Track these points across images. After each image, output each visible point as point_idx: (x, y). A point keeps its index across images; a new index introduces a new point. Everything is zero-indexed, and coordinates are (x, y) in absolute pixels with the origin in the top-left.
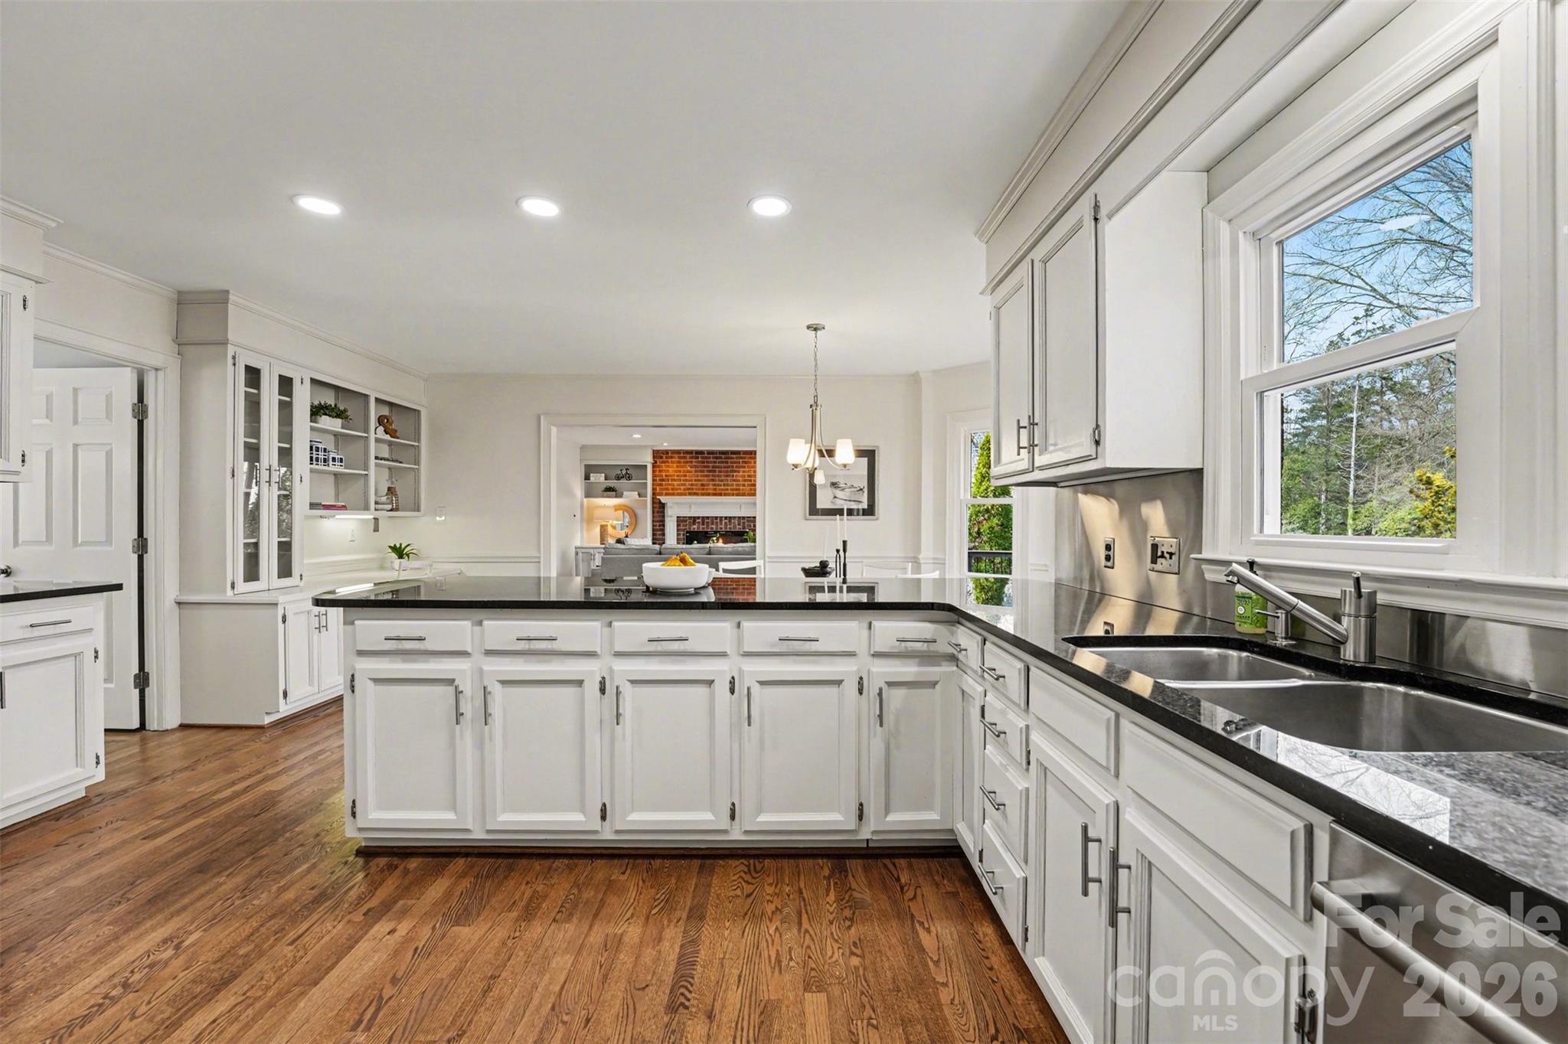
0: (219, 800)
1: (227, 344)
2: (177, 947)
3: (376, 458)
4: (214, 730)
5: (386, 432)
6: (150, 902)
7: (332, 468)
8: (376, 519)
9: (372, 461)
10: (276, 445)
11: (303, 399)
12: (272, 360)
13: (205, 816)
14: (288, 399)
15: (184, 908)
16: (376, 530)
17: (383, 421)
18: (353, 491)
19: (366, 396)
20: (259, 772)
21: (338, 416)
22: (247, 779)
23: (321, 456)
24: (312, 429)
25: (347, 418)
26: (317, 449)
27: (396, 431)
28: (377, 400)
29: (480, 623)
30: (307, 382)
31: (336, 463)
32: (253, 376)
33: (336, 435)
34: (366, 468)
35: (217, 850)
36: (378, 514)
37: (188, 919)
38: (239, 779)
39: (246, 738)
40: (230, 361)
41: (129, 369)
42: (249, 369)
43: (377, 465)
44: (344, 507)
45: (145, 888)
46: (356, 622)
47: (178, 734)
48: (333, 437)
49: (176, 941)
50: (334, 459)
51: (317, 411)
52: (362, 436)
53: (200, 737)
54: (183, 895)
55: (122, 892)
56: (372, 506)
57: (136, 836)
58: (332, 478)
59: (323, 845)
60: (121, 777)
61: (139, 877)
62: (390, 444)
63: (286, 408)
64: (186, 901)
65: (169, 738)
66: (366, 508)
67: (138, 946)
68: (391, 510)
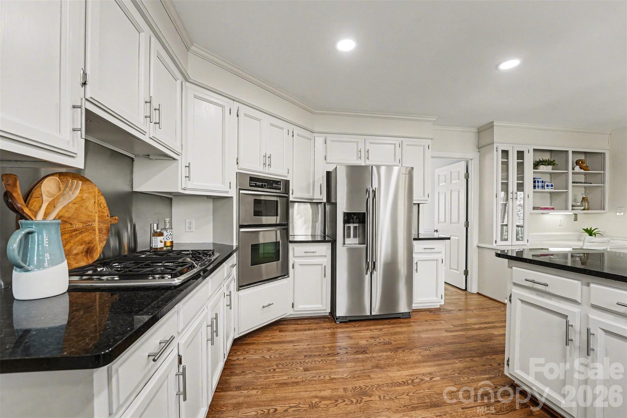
0: (474, 328)
1: (494, 143)
2: (431, 379)
3: (573, 183)
4: (487, 299)
5: (581, 168)
6: (435, 356)
7: (547, 190)
8: (576, 215)
9: (570, 184)
10: (516, 182)
11: (529, 160)
12: (513, 145)
13: (466, 332)
14: (522, 161)
15: (441, 365)
16: (576, 219)
17: (579, 163)
18: (559, 201)
19: (567, 152)
20: (493, 323)
21: (549, 164)
22: (487, 324)
23: (540, 184)
24: (534, 172)
25: (554, 164)
26: (538, 182)
27: (588, 167)
28: (573, 152)
29: (588, 285)
30: (531, 151)
31: (549, 187)
32: (505, 153)
33: (550, 174)
34: (567, 188)
35: (462, 348)
36: (576, 212)
37: (439, 370)
38: (484, 323)
39: (496, 306)
40: (495, 150)
41: (463, 162)
42: (503, 151)
43: (573, 186)
44: (553, 209)
45: (436, 349)
46: (514, 268)
47: (476, 296)
48: (549, 175)
49: (432, 376)
50: (547, 186)
51: (536, 165)
52: (564, 173)
53: (482, 299)
54: (444, 359)
55: (430, 347)
56: (570, 207)
57: (443, 329)
58: (548, 195)
59: (499, 371)
60: (452, 305)
61: (436, 344)
62: (585, 174)
63: (521, 166)
64: (443, 362)
65: (473, 296)
66: (566, 209)
67: (423, 369)
68: (584, 209)
